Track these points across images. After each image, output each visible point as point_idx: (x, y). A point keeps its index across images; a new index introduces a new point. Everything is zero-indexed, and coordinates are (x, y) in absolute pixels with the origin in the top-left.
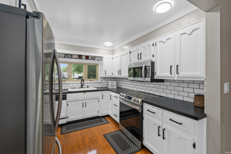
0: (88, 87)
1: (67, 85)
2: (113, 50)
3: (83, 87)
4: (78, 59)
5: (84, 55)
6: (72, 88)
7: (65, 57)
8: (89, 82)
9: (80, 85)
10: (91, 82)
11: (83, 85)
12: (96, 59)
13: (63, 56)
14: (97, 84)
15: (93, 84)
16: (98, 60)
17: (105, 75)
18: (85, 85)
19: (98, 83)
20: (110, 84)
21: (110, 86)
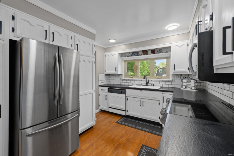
0: (153, 85)
1: (134, 82)
2: (188, 32)
3: (148, 84)
4: (142, 55)
5: (149, 50)
6: (137, 85)
7: (132, 56)
8: (156, 79)
9: (145, 82)
10: (158, 80)
11: (148, 82)
12: (163, 51)
13: (130, 55)
14: (167, 83)
15: (161, 83)
16: (166, 52)
17: (174, 71)
18: (150, 82)
19: (168, 81)
20: (184, 84)
21: (184, 87)
